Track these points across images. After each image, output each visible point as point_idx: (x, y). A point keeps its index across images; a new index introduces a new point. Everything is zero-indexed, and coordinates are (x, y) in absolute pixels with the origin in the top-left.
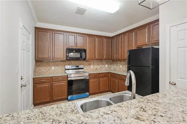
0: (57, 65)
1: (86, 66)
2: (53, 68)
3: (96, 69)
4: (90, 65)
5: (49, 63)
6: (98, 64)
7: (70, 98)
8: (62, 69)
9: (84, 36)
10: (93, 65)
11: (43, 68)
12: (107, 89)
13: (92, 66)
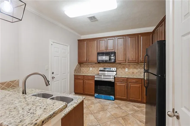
0: (94, 67)
1: (120, 69)
2: (91, 69)
3: (133, 73)
4: (124, 68)
5: (88, 65)
6: (135, 68)
7: (96, 96)
8: (97, 70)
9: (114, 38)
10: (128, 68)
11: (85, 68)
12: (140, 100)
13: (127, 70)
